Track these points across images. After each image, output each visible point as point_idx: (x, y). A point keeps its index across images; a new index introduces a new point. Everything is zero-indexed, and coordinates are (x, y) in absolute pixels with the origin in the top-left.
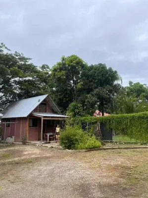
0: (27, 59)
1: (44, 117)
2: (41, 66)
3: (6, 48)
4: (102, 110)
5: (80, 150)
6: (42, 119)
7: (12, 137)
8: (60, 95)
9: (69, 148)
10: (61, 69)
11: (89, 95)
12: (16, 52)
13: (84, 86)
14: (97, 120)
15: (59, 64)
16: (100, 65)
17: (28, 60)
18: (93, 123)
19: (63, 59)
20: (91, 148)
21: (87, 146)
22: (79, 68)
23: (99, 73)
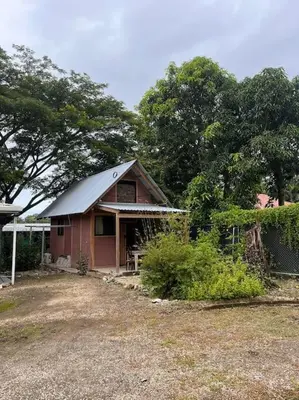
0: (99, 87)
1: (122, 212)
2: (138, 105)
3: (55, 67)
4: (277, 193)
5: (193, 304)
6: (118, 217)
7: (66, 257)
8: (170, 161)
9: (165, 293)
10: (166, 96)
11: (236, 155)
12: (73, 73)
13: (224, 132)
14: (259, 217)
15: (161, 84)
16: (268, 71)
17: (101, 90)
18: (248, 227)
19: (172, 71)
20: (226, 299)
21: (213, 292)
22: (210, 88)
23: (265, 92)
